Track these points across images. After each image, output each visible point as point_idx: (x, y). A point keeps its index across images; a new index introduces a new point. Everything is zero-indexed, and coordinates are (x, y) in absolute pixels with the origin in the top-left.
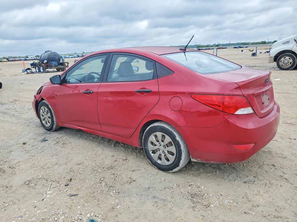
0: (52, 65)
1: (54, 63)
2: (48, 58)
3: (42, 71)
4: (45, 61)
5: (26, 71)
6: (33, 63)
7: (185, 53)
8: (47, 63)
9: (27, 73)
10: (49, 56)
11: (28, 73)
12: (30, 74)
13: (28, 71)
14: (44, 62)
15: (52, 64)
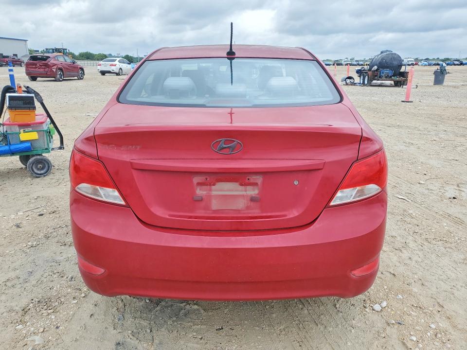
0: (381, 74)
1: (387, 71)
2: (379, 63)
3: (366, 82)
4: (376, 67)
5: (345, 80)
6: (359, 70)
7: (233, 61)
8: (377, 70)
9: (345, 83)
10: (382, 59)
11: (347, 84)
12: (349, 85)
13: (348, 81)
14: (373, 69)
15: (383, 73)
